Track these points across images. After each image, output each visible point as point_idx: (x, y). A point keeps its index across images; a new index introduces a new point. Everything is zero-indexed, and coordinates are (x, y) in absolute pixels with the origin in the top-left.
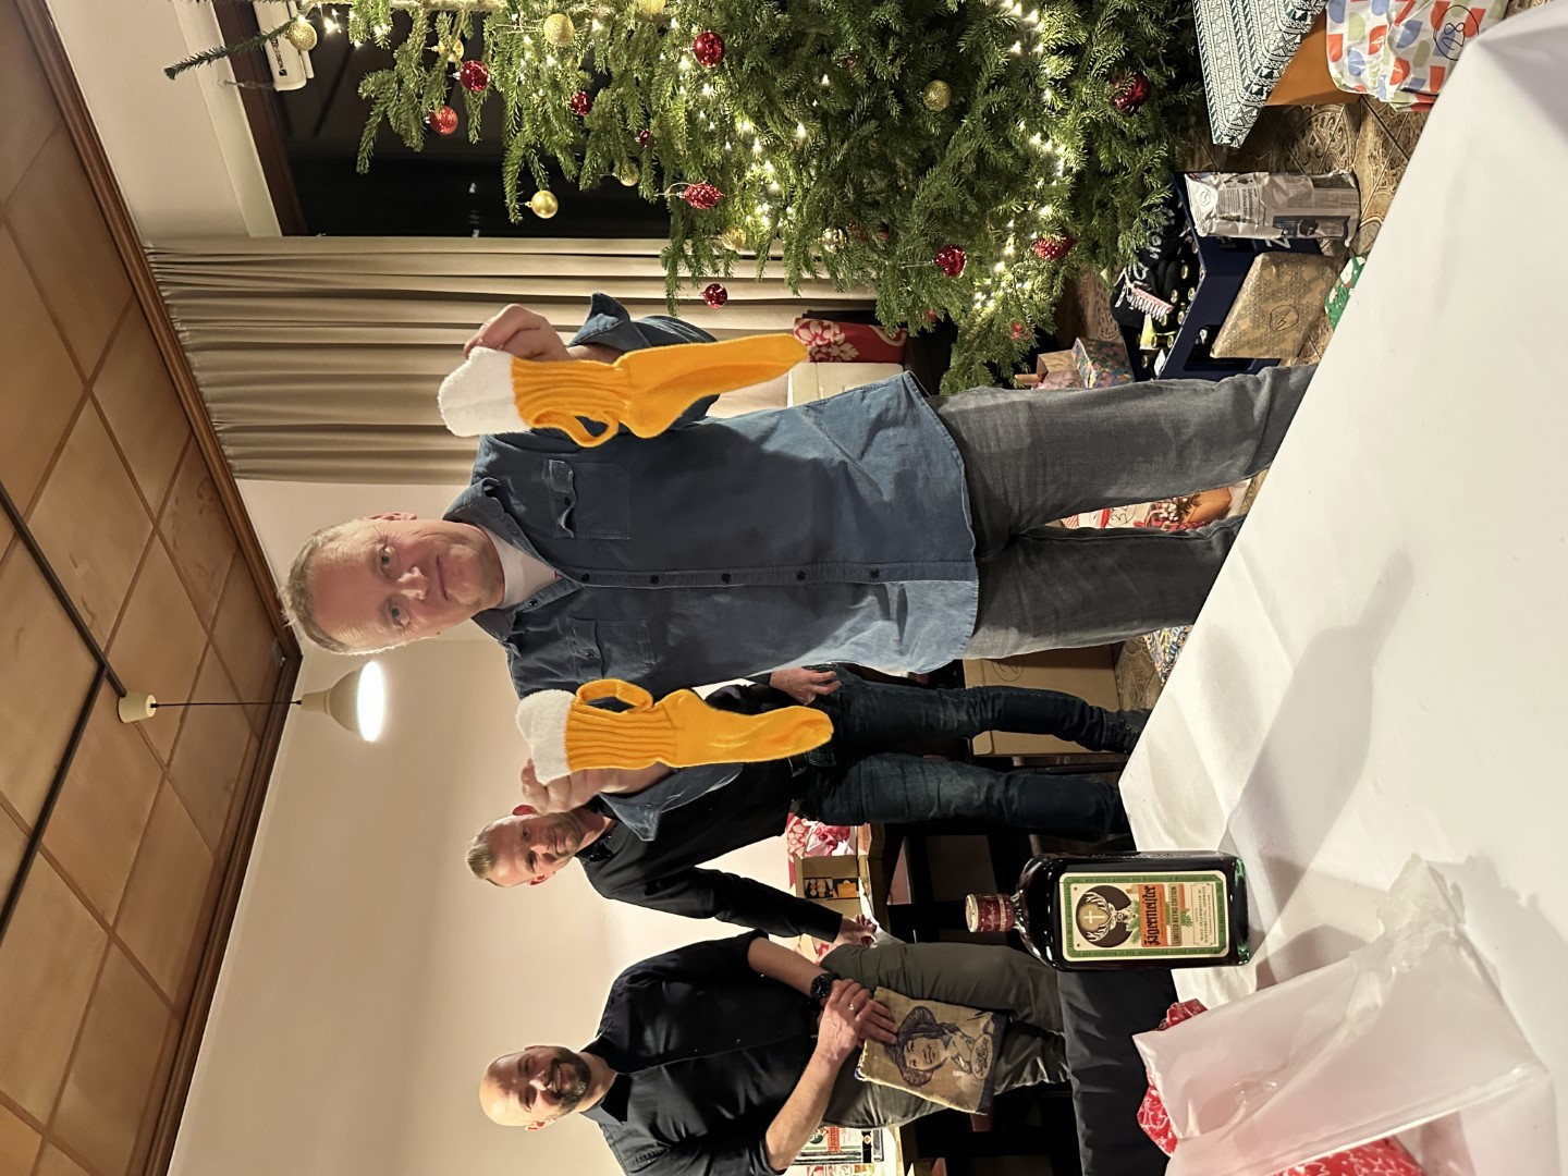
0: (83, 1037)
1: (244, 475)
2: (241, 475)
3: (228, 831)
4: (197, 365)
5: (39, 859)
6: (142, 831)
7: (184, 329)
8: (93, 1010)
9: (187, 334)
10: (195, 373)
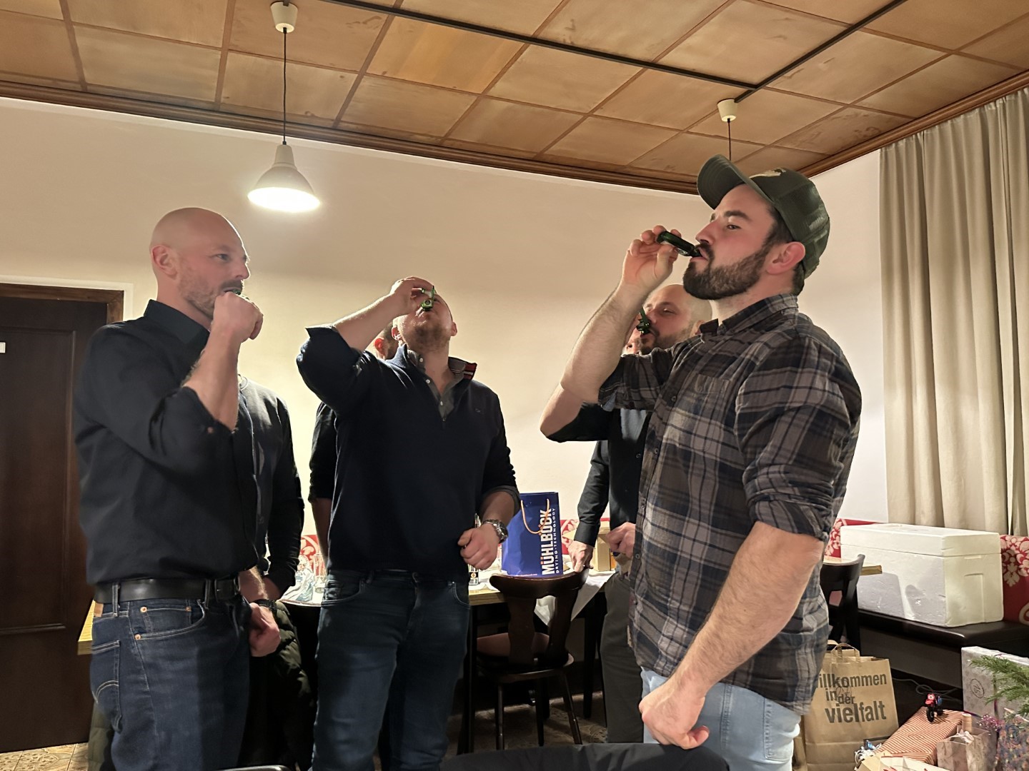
0: (532, 108)
1: (883, 155)
2: (883, 153)
3: (642, 171)
4: (968, 117)
5: (639, 69)
6: (648, 123)
7: (998, 106)
8: (547, 110)
9: (994, 108)
10: (962, 116)
